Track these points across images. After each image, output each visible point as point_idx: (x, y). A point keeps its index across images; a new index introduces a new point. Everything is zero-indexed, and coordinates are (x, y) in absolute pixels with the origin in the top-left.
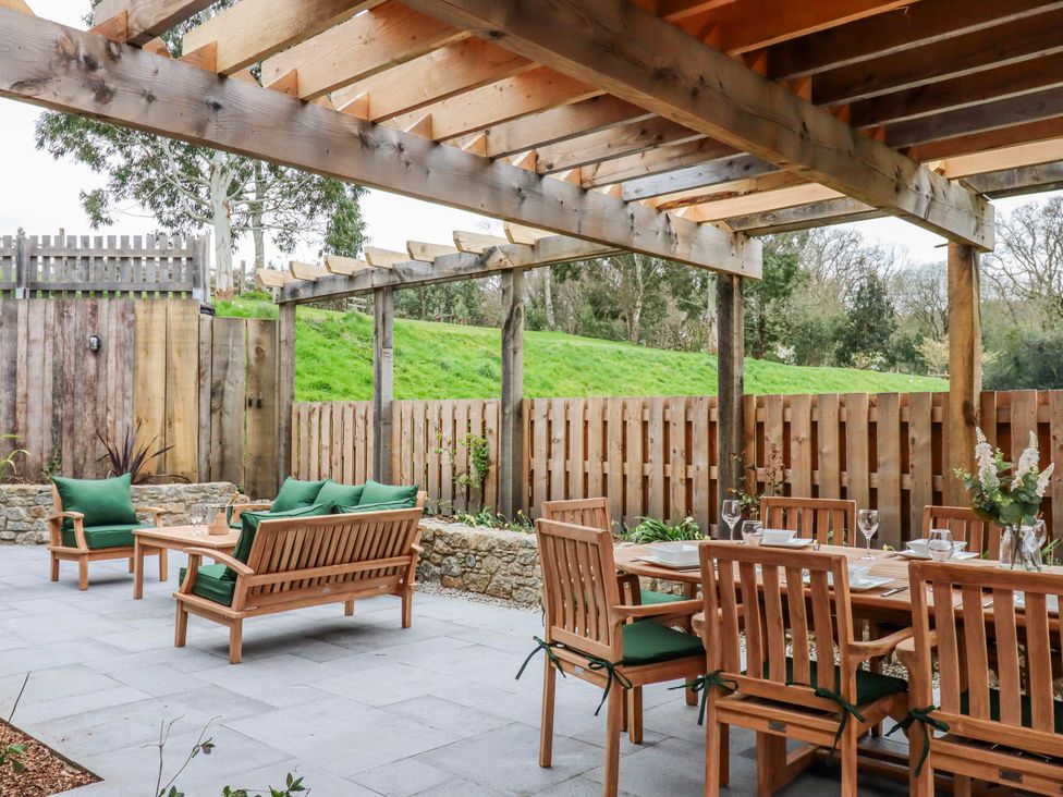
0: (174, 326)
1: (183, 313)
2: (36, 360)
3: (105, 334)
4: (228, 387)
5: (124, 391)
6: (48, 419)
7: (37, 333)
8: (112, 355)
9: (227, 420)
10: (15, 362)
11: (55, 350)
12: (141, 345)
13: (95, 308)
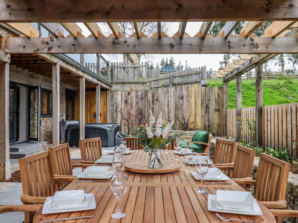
0: (196, 91)
1: (198, 87)
2: (172, 101)
3: (183, 94)
4: (210, 106)
5: (187, 108)
6: (174, 115)
7: (172, 95)
8: (185, 99)
9: (210, 115)
10: (168, 102)
11: (175, 98)
12: (190, 96)
13: (182, 88)
